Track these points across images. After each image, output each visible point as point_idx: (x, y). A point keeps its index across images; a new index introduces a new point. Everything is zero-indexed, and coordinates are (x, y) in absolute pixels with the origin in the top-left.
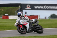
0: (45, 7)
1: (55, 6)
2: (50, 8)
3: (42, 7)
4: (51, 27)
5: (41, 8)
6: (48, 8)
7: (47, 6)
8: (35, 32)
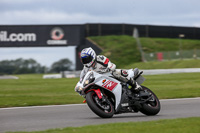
8: (136, 111)
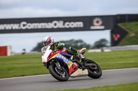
0: (24, 25)
1: (47, 22)
2: (36, 27)
3: (16, 26)
4: (40, 72)
5: (14, 28)
6: (29, 28)
7: (28, 23)
